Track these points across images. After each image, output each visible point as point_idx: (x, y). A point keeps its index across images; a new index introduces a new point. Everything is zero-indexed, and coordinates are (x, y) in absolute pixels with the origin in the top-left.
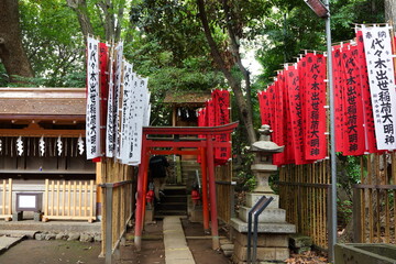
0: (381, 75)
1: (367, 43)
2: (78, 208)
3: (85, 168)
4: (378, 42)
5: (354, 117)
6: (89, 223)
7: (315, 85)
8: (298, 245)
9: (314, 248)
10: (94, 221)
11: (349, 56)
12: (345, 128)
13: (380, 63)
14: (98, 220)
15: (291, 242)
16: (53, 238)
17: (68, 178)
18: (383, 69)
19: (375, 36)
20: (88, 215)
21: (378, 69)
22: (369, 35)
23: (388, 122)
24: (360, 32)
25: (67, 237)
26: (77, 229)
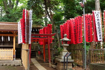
0: (98, 23)
1: (95, 15)
2: (7, 56)
3: (9, 45)
4: (98, 15)
5: (90, 33)
6: (12, 61)
7: (80, 24)
8: (74, 65)
9: (78, 65)
10: (13, 60)
11: (88, 17)
12: (87, 35)
13: (98, 20)
14: (14, 60)
15: (73, 64)
16: (3, 65)
17: (4, 48)
18: (99, 21)
19: (97, 13)
20: (11, 58)
21: (98, 21)
22: (96, 13)
23: (100, 34)
24: (94, 12)
25: (7, 65)
26: (9, 62)
